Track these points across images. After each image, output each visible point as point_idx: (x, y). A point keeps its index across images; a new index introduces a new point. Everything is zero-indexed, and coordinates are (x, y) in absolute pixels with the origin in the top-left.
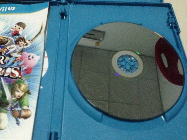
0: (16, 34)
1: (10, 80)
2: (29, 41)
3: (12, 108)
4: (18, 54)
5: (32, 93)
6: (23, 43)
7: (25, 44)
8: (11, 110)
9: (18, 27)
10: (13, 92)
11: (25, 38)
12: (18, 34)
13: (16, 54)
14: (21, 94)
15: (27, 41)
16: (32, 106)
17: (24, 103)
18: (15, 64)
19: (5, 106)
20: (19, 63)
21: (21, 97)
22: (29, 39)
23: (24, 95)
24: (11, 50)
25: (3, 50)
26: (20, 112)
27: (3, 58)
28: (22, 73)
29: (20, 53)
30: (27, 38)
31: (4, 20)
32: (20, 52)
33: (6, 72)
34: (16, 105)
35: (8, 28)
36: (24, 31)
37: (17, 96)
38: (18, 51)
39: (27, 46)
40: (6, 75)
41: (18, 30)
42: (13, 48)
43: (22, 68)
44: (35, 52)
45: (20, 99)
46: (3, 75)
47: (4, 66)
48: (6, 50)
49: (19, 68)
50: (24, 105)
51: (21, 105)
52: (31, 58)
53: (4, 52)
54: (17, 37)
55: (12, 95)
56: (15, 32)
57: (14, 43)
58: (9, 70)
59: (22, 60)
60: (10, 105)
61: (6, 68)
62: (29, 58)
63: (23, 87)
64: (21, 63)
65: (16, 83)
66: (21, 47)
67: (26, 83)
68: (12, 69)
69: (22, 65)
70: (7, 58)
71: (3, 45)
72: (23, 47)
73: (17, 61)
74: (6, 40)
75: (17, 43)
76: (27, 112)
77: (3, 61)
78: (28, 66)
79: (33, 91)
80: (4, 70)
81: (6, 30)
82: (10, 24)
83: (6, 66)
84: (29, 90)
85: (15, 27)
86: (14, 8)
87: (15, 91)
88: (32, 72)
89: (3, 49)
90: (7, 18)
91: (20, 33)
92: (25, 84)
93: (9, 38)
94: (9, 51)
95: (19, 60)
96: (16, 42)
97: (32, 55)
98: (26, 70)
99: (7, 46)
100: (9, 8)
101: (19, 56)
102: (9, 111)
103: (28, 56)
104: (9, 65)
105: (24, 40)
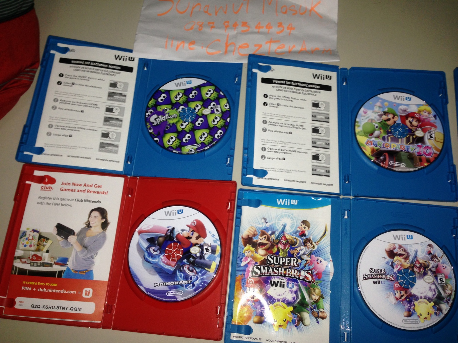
0: (303, 234)
1: (306, 284)
2: (315, 242)
3: (311, 309)
4: (307, 257)
5: (325, 297)
6: (310, 245)
7: (312, 246)
8: (311, 311)
9: (303, 226)
10: (310, 295)
11: (311, 239)
12: (305, 234)
13: (305, 256)
14: (317, 298)
15: (314, 243)
16: (326, 309)
17: (320, 306)
18: (307, 268)
19: (307, 307)
20: (310, 266)
21: (317, 300)
22: (315, 241)
23: (319, 299)
24: (302, 252)
25: (294, 252)
26: (318, 313)
27: (296, 260)
28: (314, 277)
29: (309, 256)
30: (313, 240)
31: (289, 216)
32: (309, 254)
33: (301, 275)
34: (314, 306)
35: (295, 226)
36: (309, 230)
37: (314, 299)
38: (308, 254)
39: (314, 249)
40: (301, 278)
41: (304, 229)
42: (302, 250)
43: (313, 272)
44: (323, 256)
45: (316, 302)
46: (299, 277)
47: (298, 269)
48: (296, 251)
49: (310, 272)
50: (320, 307)
51: (318, 307)
52: (319, 262)
53: (296, 253)
54: (304, 238)
55: (309, 298)
56: (301, 231)
57: (302, 244)
58: (303, 273)
59: (312, 264)
60: (310, 306)
61: (300, 271)
62: (318, 262)
63: (317, 291)
64: (311, 266)
65: (311, 286)
66: (309, 249)
67: (319, 287)
68: (305, 272)
69: (313, 269)
70: (299, 261)
71: (293, 246)
72: (311, 250)
73: (308, 264)
74: (295, 240)
75: (305, 245)
76: (323, 314)
77: (296, 262)
78: (317, 270)
79: (326, 296)
80: (298, 273)
81: (293, 229)
82: (295, 222)
83: (300, 269)
84: (322, 295)
85: (301, 225)
86: (297, 201)
87: (311, 294)
88: (322, 277)
89: (294, 250)
90: (292, 215)
91: (307, 233)
92: (318, 289)
93: (298, 239)
94: (299, 253)
95: (309, 264)
96: (304, 243)
97: (320, 259)
98: (316, 274)
99: (297, 247)
100: (292, 200)
101: (308, 259)
102: (309, 311)
103: (316, 260)
104: (302, 268)
105: (310, 242)
